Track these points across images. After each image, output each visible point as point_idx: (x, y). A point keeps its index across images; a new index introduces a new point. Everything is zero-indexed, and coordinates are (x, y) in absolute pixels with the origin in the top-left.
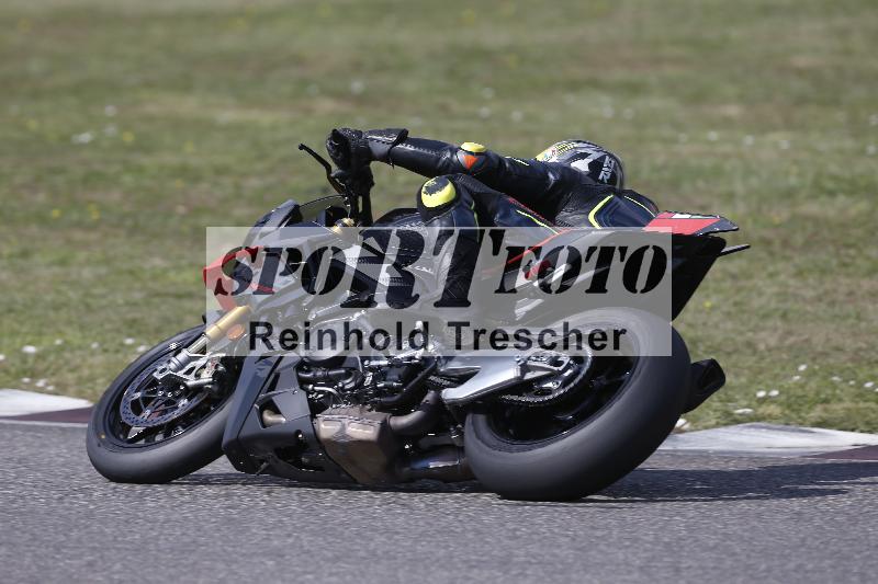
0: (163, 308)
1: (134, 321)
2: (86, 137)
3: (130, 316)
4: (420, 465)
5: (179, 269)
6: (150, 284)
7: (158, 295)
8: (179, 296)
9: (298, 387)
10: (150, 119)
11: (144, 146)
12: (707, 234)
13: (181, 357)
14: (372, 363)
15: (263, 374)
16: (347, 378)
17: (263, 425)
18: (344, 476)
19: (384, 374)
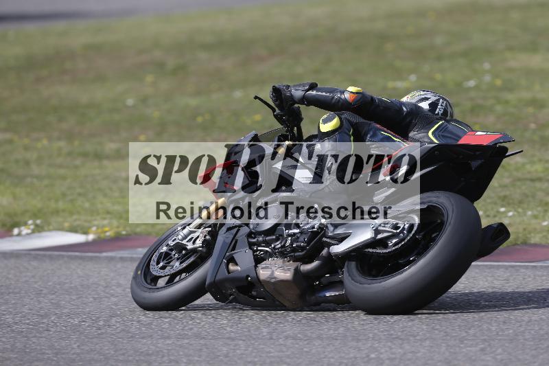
0: (524, 187)
1: (505, 197)
2: (472, 83)
3: (502, 194)
4: (321, 294)
5: (533, 163)
6: (515, 173)
7: (519, 180)
8: (532, 180)
9: (248, 248)
10: (511, 70)
11: (509, 87)
12: (496, 144)
13: (186, 231)
14: (291, 231)
15: (229, 241)
16: (277, 241)
17: (229, 272)
18: (277, 303)
19: (298, 237)
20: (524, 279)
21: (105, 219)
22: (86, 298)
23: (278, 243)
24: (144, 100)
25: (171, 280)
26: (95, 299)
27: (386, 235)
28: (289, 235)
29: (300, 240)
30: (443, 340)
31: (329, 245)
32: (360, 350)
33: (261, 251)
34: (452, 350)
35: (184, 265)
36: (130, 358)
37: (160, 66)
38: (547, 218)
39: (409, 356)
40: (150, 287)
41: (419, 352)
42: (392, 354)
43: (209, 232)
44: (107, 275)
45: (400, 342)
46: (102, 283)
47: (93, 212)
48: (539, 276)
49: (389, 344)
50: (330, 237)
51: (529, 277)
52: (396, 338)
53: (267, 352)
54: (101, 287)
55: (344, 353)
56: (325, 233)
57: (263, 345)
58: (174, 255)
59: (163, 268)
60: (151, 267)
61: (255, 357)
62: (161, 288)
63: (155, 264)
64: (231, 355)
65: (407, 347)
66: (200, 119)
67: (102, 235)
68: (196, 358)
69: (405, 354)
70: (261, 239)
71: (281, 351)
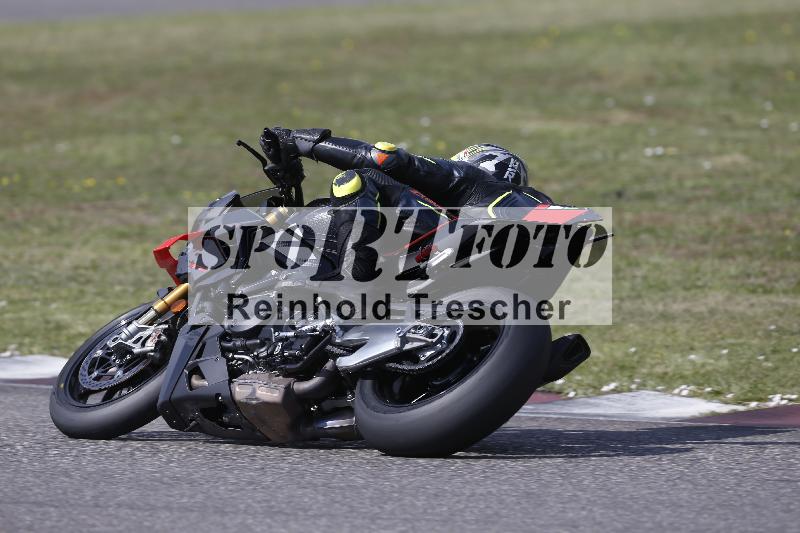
9: (220, 355)
14: (282, 334)
15: (193, 343)
16: (262, 347)
17: (191, 388)
18: (259, 434)
19: (292, 343)
23: (264, 349)
25: (110, 395)
27: (416, 344)
28: (279, 340)
29: (294, 346)
30: (346, 517)
31: (335, 356)
33: (238, 359)
35: (129, 375)
40: (77, 404)
43: (165, 330)
50: (339, 346)
52: (278, 512)
53: (90, 526)
56: (330, 338)
57: (85, 514)
58: (114, 361)
59: (98, 378)
60: (80, 377)
62: (94, 406)
63: (86, 373)
64: (36, 527)
65: (294, 526)
70: (239, 343)
71: (110, 524)
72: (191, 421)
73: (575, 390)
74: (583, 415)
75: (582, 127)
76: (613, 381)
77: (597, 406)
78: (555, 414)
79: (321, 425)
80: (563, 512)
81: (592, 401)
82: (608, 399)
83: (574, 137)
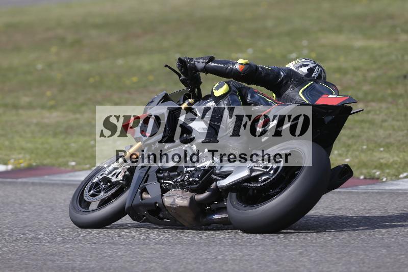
2: (293, 55)
9: (156, 181)
12: (343, 105)
13: (111, 168)
14: (188, 169)
15: (143, 175)
17: (142, 199)
19: (194, 174)
20: (332, 201)
21: (20, 153)
22: (6, 212)
23: (179, 177)
24: (50, 65)
26: (13, 213)
27: (258, 173)
28: (187, 172)
29: (194, 176)
30: (272, 246)
31: (216, 180)
32: (210, 253)
33: (166, 183)
34: (278, 254)
35: (110, 193)
36: (39, 258)
37: (62, 40)
38: (349, 156)
39: (247, 257)
40: (84, 210)
41: (254, 255)
42: (235, 256)
43: (128, 169)
44: (22, 196)
45: (240, 247)
46: (18, 201)
47: (12, 148)
48: (343, 199)
49: (232, 249)
50: (218, 175)
51: (336, 200)
52: (237, 244)
53: (141, 254)
54: (17, 205)
55: (199, 255)
56: (213, 171)
57: (139, 248)
58: (102, 186)
61: (132, 258)
64: (114, 255)
65: (245, 251)
66: (91, 80)
67: (18, 166)
68: (88, 258)
69: (243, 256)
70: (166, 174)
71: (152, 253)
72: (144, 216)
73: (386, 177)
74: (391, 190)
75: (385, 43)
76: (405, 172)
77: (397, 185)
78: (377, 190)
79: (210, 218)
80: (383, 239)
81: (395, 182)
82: (403, 181)
83: (381, 48)
